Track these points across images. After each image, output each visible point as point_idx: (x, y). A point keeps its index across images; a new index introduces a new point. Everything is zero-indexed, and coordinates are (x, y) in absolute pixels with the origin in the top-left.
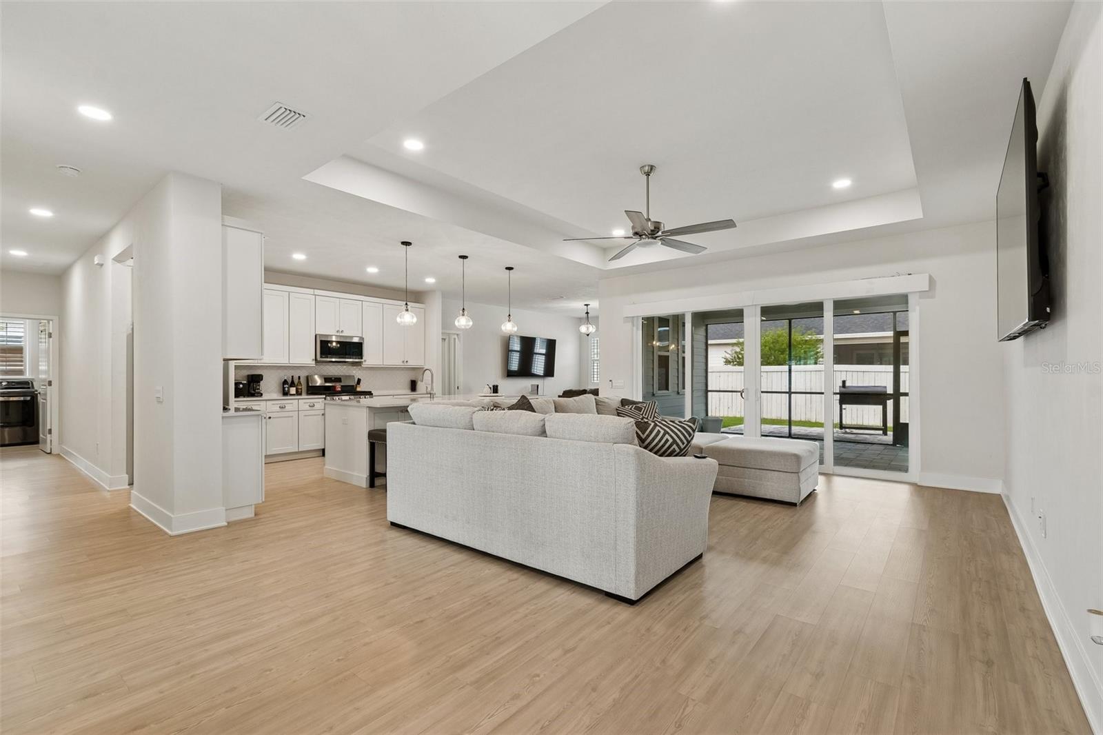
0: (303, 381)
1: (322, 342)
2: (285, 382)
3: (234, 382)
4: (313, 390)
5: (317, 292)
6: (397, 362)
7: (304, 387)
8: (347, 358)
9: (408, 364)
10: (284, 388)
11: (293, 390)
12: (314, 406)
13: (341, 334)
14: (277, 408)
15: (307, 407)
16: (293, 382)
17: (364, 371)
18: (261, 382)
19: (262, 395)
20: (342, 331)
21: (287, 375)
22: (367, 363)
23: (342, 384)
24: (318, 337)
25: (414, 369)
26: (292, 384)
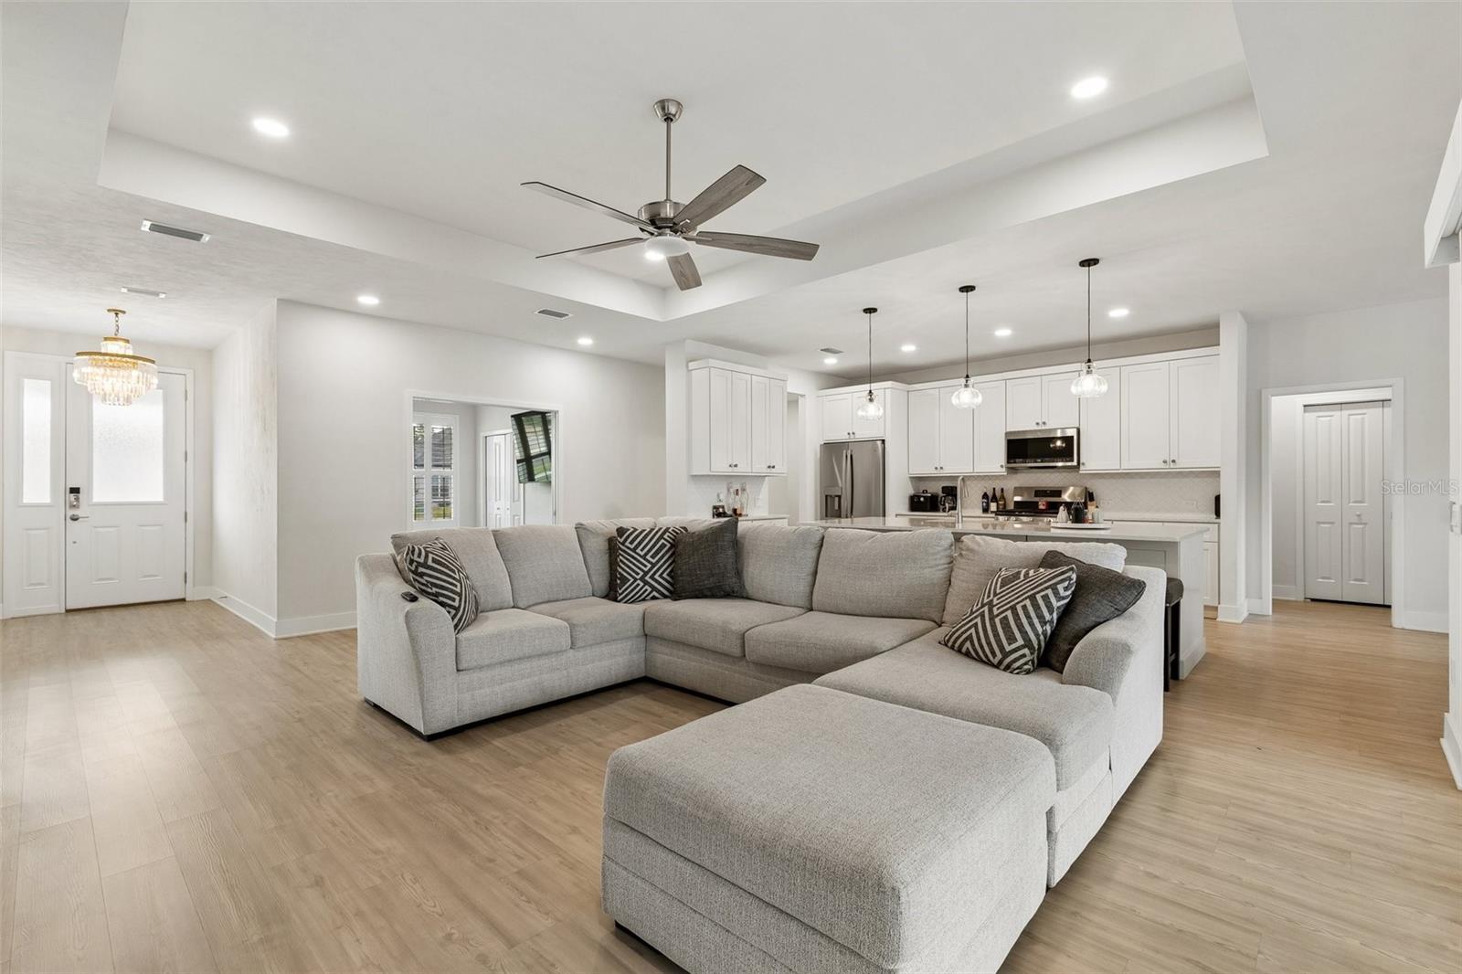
0: (1007, 494)
2: (985, 496)
7: (1009, 503)
8: (1055, 462)
10: (983, 504)
11: (993, 506)
13: (1042, 428)
16: (994, 495)
20: (1044, 423)
21: (988, 487)
22: (1087, 467)
26: (994, 499)
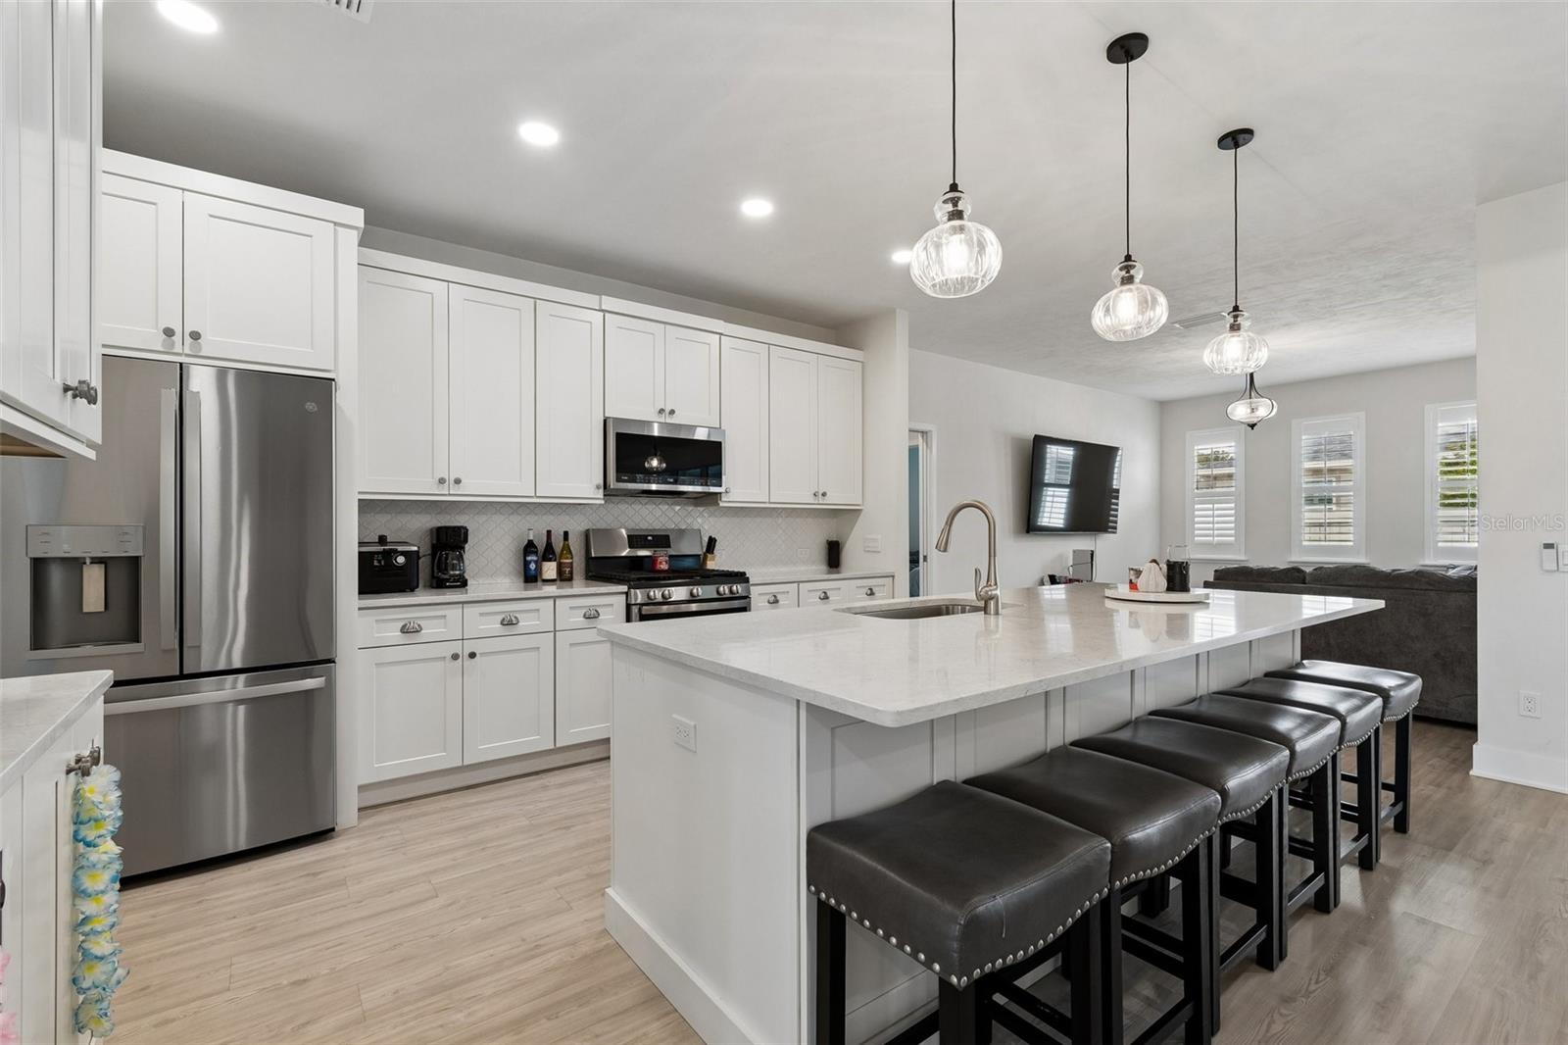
0: (576, 544)
1: (620, 437)
2: (530, 547)
3: (355, 550)
4: (602, 570)
5: (609, 302)
6: (799, 494)
7: (578, 562)
8: (684, 484)
9: (827, 500)
10: (526, 564)
11: (550, 570)
12: (596, 616)
13: (669, 421)
14: (494, 625)
15: (578, 619)
16: (549, 547)
17: (724, 520)
18: (466, 546)
19: (464, 584)
20: (672, 412)
21: (535, 529)
22: (732, 497)
23: (672, 552)
24: (610, 425)
25: (835, 513)
26: (549, 553)
